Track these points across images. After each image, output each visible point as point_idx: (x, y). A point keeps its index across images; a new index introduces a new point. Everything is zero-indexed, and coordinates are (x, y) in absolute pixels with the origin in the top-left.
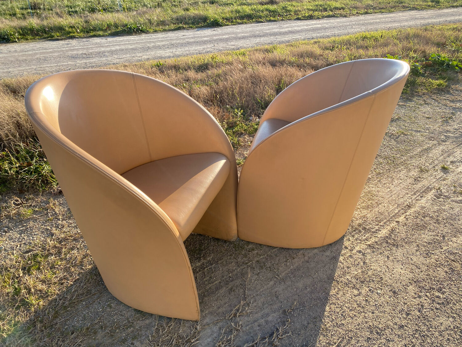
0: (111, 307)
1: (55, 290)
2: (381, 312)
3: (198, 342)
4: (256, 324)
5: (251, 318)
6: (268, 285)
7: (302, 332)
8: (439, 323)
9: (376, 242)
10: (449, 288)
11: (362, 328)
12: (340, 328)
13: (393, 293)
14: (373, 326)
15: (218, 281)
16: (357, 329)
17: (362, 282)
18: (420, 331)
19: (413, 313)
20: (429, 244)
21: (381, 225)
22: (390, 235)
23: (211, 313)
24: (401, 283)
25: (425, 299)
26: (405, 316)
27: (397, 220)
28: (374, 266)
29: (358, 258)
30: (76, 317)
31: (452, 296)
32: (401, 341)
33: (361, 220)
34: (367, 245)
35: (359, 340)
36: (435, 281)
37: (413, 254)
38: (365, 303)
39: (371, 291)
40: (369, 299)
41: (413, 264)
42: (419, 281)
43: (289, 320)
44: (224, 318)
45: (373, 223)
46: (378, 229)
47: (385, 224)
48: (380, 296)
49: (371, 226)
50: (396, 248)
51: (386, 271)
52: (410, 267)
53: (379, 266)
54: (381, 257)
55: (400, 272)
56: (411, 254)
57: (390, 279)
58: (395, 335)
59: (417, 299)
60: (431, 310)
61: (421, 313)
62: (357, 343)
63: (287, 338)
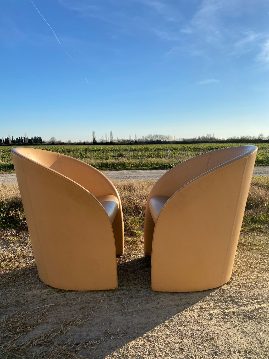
3: (32, 330)
4: (79, 334)
5: (79, 329)
6: (111, 314)
9: (233, 312)
13: (214, 353)
15: (80, 301)
21: (252, 303)
22: (253, 311)
23: (57, 317)
24: (230, 348)
28: (215, 329)
29: (205, 318)
33: (234, 294)
34: (222, 312)
37: (265, 331)
38: (178, 350)
39: (193, 344)
40: (185, 348)
41: (258, 339)
42: (251, 353)
43: (104, 339)
44: (61, 322)
45: (245, 299)
46: (246, 304)
47: (257, 302)
48: (198, 351)
49: (240, 300)
50: (252, 322)
51: (222, 335)
52: (252, 340)
53: (220, 329)
54: (229, 324)
55: (237, 341)
56: (264, 331)
57: (221, 342)
63: (89, 349)
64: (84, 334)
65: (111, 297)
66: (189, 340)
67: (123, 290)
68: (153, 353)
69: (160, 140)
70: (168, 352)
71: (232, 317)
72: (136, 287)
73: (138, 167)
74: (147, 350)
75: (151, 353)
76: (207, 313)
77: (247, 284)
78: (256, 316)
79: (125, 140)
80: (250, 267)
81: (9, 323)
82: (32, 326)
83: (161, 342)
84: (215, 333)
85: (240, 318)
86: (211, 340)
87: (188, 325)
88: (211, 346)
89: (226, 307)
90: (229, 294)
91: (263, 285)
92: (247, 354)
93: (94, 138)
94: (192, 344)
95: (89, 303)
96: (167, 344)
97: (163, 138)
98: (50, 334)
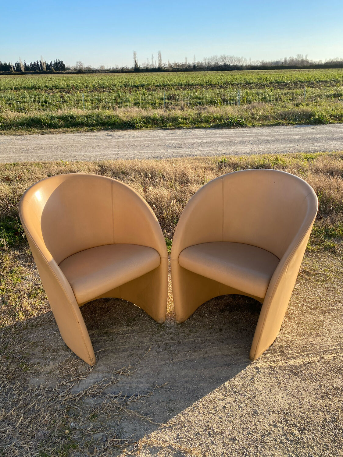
0: (55, 335)
1: (35, 313)
2: (228, 421)
3: (84, 378)
4: (129, 385)
5: (128, 380)
6: (159, 363)
7: (154, 405)
8: (272, 453)
9: (281, 367)
10: (313, 433)
11: (200, 424)
12: (184, 416)
13: (254, 412)
15: (128, 346)
16: (195, 423)
17: (235, 392)
18: (247, 450)
19: (255, 435)
20: (335, 389)
21: (301, 355)
22: (301, 366)
23: (107, 364)
24: (269, 408)
25: (278, 430)
26: (245, 433)
27: (323, 356)
28: (259, 385)
29: (251, 373)
30: (34, 333)
31: (308, 440)
32: (223, 449)
33: (286, 343)
34: (269, 365)
35: (189, 431)
36: (304, 421)
37: (308, 390)
38: (221, 408)
39: (235, 402)
40: (227, 406)
41: (298, 399)
42: (289, 414)
43: (152, 393)
44: (111, 371)
45: (296, 350)
46: (295, 356)
47: (307, 355)
48: (239, 409)
49: (290, 352)
50: (296, 379)
51: (265, 393)
52: (292, 400)
53: (264, 386)
54: (274, 380)
55: (278, 400)
56: (306, 390)
57: (262, 400)
58: (222, 442)
59: (271, 426)
60: (275, 441)
61: (262, 438)
62: (186, 432)
63: (139, 403)
64: (134, 385)
65: (159, 343)
66: (232, 398)
67: (171, 334)
68: (198, 409)
69: (229, 65)
70: (211, 409)
71: (278, 373)
72: (184, 331)
73: (195, 124)
74: (192, 406)
75: (195, 409)
76: (254, 366)
77: (302, 331)
78: (302, 373)
79: (179, 64)
80: (310, 307)
81: (63, 370)
82: (84, 374)
83: (206, 398)
84: (258, 391)
85: (286, 373)
86: (253, 398)
87: (233, 380)
88: (252, 405)
89: (274, 359)
90: (280, 344)
91: (318, 332)
92: (284, 415)
93: (136, 61)
94: (234, 402)
95: (137, 350)
96: (211, 400)
97: (233, 61)
98: (102, 385)
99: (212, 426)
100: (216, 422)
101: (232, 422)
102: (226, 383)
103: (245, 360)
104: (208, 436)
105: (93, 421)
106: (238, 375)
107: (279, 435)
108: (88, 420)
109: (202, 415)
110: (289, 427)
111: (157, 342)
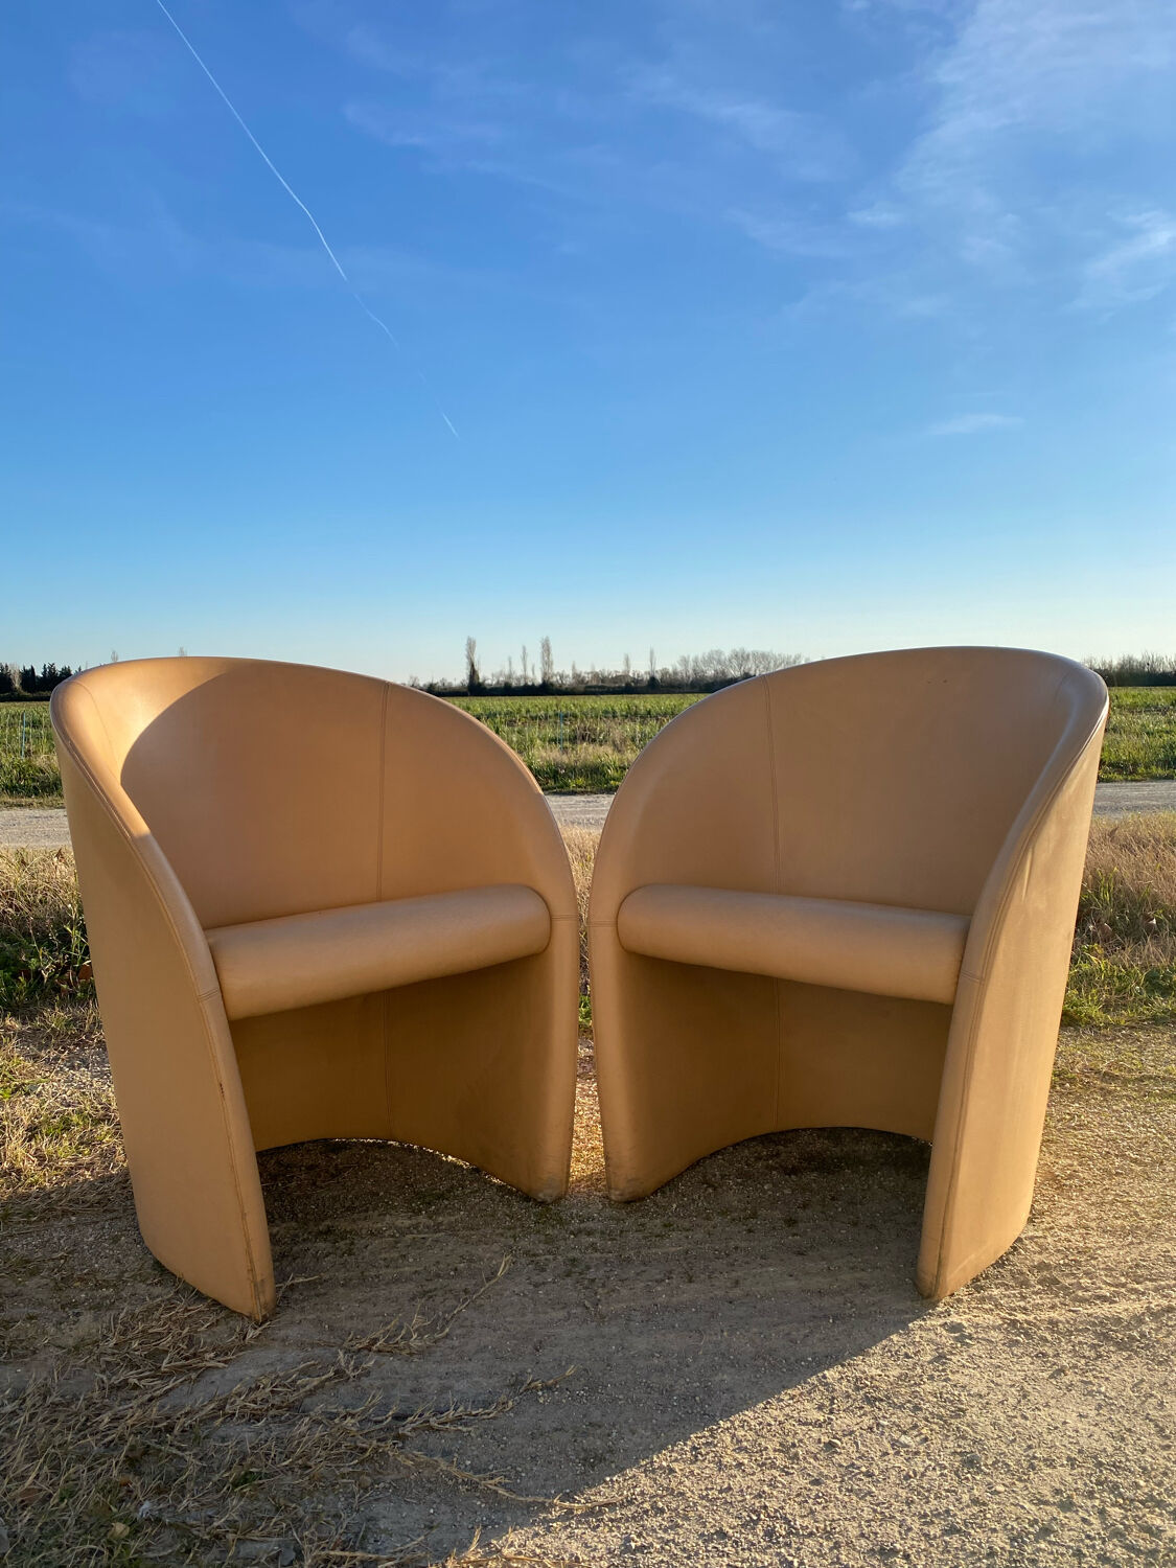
2: (849, 1490)
3: (221, 1365)
4: (412, 1383)
5: (411, 1368)
6: (541, 1316)
7: (518, 1440)
9: (1053, 1323)
11: (726, 1503)
12: (651, 1475)
13: (963, 1462)
14: (776, 1511)
15: (414, 1269)
16: (702, 1498)
17: (870, 1401)
19: (982, 1536)
21: (1136, 1291)
22: (1140, 1320)
24: (1030, 1447)
25: (1084, 1520)
26: (934, 1531)
28: (970, 1378)
29: (930, 1341)
33: (1061, 1256)
34: (1006, 1320)
35: (678, 1526)
38: (813, 1449)
39: (875, 1429)
40: (843, 1444)
41: (1151, 1420)
42: (1119, 1467)
43: (510, 1403)
44: (339, 1341)
45: (1106, 1275)
46: (1108, 1294)
47: (1156, 1290)
48: (897, 1453)
49: (1085, 1281)
50: (1129, 1358)
51: (1002, 1402)
52: (1125, 1423)
53: (993, 1382)
54: (1032, 1363)
55: (1065, 1423)
57: (994, 1424)
58: (833, 1563)
59: (1048, 1508)
60: (1074, 1555)
61: (1013, 1546)
62: (665, 1531)
63: (453, 1435)
64: (432, 1384)
65: (543, 1258)
66: (860, 1417)
67: (589, 1234)
68: (712, 1454)
70: (770, 1451)
71: (1047, 1341)
72: (643, 1225)
74: (685, 1444)
75: (701, 1454)
76: (941, 1321)
77: (1119, 1222)
78: (1148, 1339)
79: (606, 674)
80: (1135, 1161)
81: (132, 1339)
82: (221, 1351)
83: (746, 1418)
84: (969, 1395)
85: (1080, 1343)
86: (951, 1417)
87: (859, 1362)
88: (951, 1438)
89: (1022, 1304)
90: (1037, 1258)
92: (1101, 1471)
93: (473, 666)
94: (871, 1428)
95: (450, 1277)
96: (770, 1425)
97: (772, 665)
98: (294, 1381)
99: (782, 1508)
100: (798, 1495)
101: (870, 1493)
102: (831, 1374)
103: (901, 1306)
104: (763, 1543)
105: (243, 1495)
106: (877, 1349)
107: (1088, 1537)
108: (218, 1492)
109: (734, 1472)
110: (1126, 1510)
111: (534, 1255)
